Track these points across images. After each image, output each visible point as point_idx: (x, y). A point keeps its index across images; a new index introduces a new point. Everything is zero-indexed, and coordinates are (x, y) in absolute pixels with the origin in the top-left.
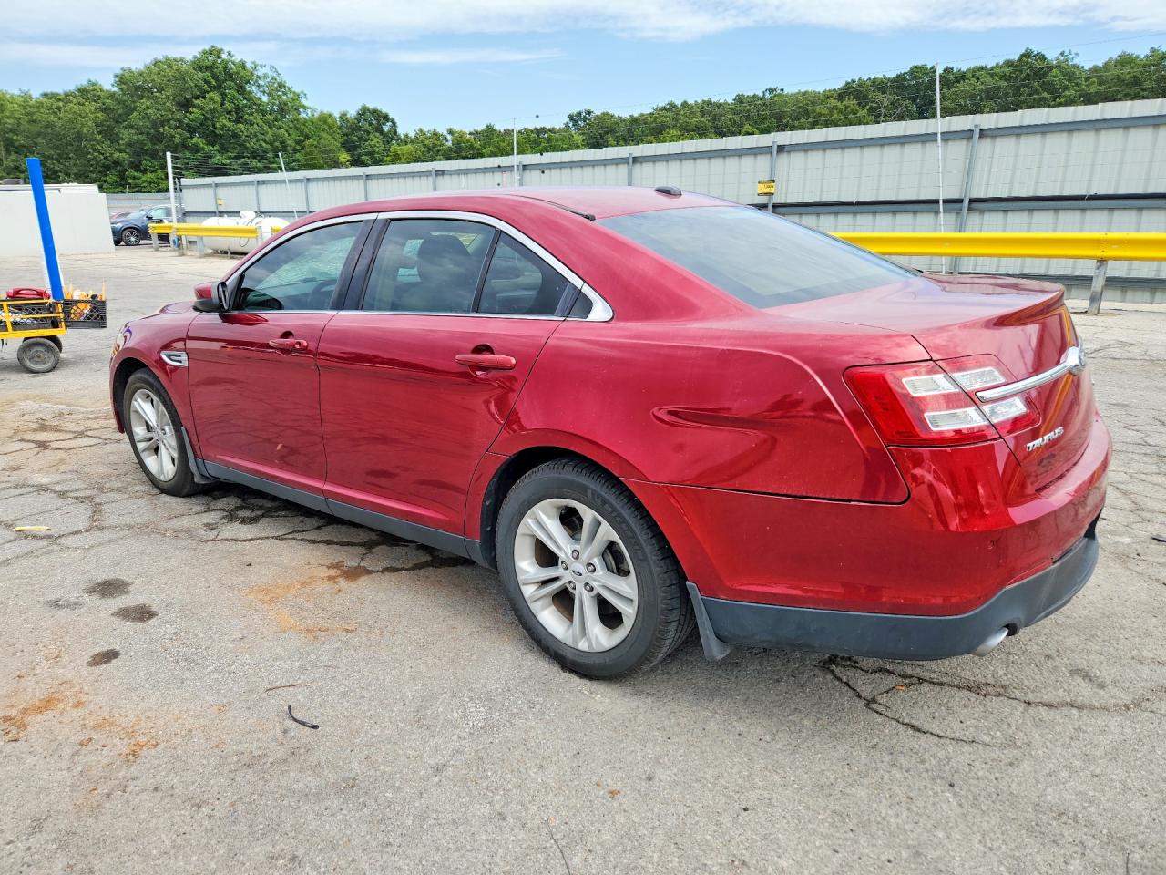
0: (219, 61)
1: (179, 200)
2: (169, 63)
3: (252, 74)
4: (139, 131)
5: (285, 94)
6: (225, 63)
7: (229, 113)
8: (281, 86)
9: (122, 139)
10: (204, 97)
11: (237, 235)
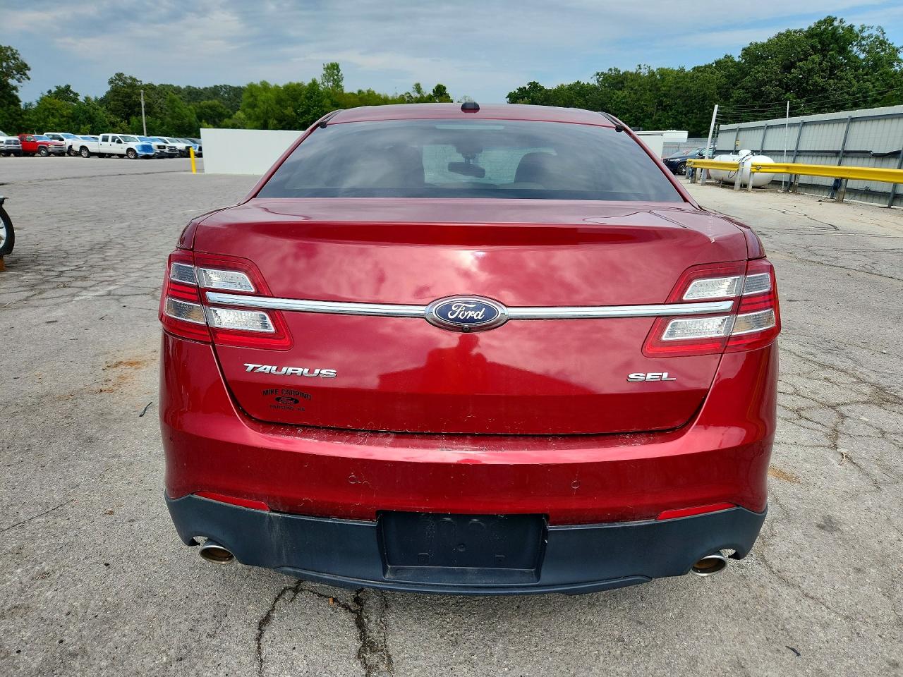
0: (830, 28)
1: (714, 142)
2: (788, 34)
3: (857, 36)
4: (747, 90)
5: (884, 50)
6: (835, 29)
7: (823, 71)
8: (883, 43)
9: (732, 97)
10: (807, 60)
11: (729, 169)
